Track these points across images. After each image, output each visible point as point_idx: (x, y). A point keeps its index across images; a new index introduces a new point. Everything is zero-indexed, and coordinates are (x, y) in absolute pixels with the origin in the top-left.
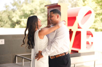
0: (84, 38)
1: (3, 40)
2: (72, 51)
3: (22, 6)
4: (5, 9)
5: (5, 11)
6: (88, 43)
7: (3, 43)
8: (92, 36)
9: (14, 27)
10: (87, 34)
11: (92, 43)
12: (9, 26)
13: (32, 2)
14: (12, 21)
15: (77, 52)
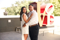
0: (49, 19)
1: (10, 20)
2: (43, 25)
3: (20, 4)
4: (12, 6)
5: (12, 7)
6: (51, 21)
7: (10, 22)
8: (53, 18)
9: (16, 15)
10: (50, 17)
11: (53, 21)
12: (14, 14)
13: (25, 2)
14: (15, 12)
15: (45, 26)
